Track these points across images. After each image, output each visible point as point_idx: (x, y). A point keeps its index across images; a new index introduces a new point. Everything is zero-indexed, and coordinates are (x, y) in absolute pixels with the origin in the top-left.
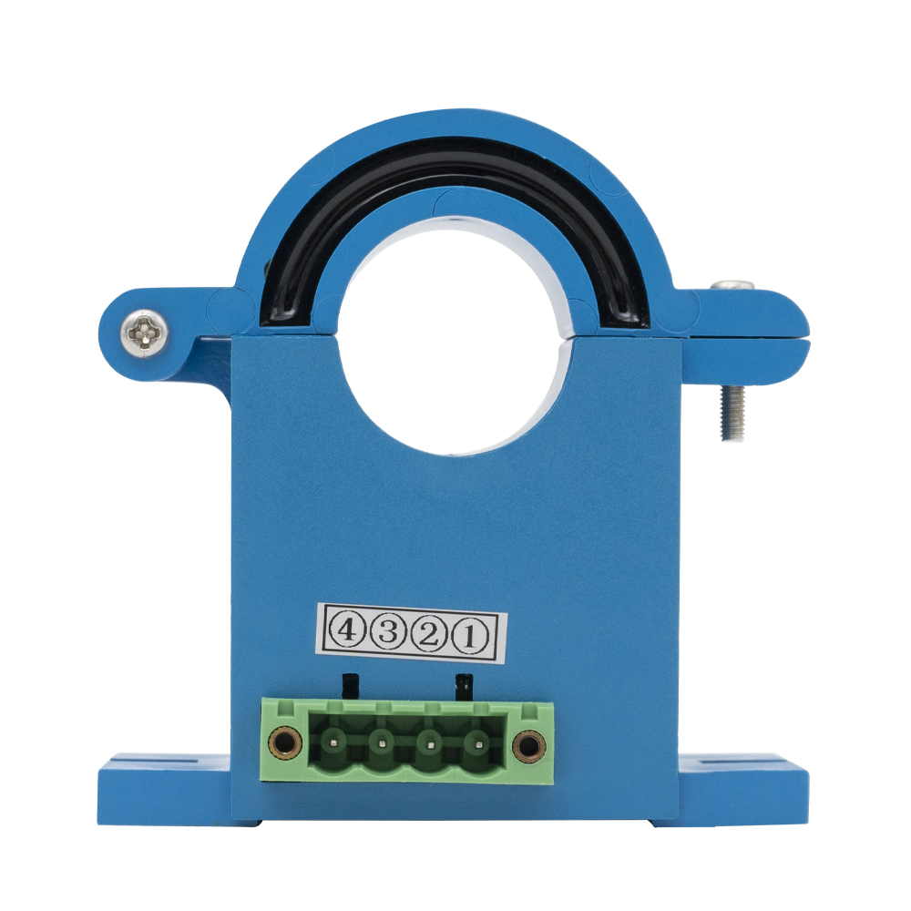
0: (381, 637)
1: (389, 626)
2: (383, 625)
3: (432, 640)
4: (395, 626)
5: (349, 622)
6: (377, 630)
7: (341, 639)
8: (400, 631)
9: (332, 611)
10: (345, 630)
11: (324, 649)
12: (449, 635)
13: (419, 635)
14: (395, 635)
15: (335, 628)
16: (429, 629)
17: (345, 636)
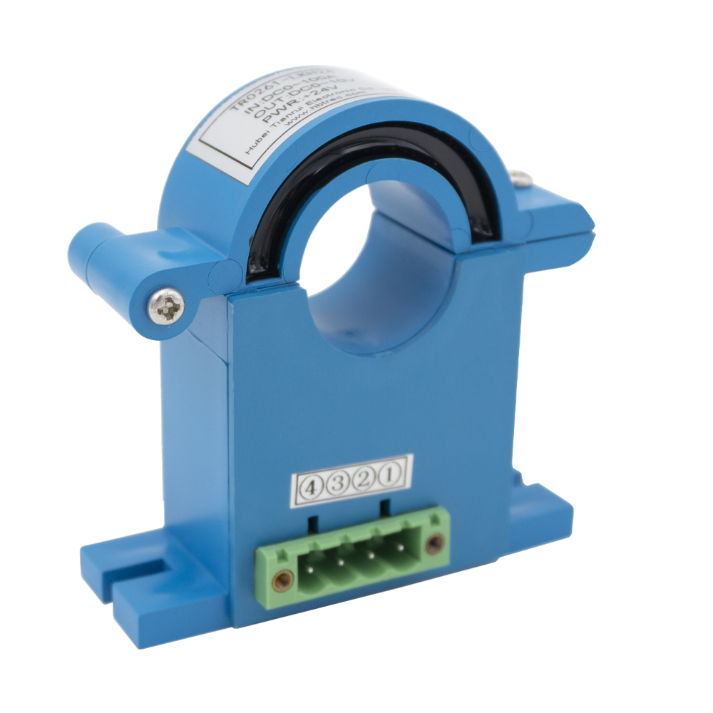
0: (333, 488)
1: (338, 479)
2: (334, 479)
3: (365, 482)
4: (342, 478)
5: (312, 483)
6: (331, 484)
7: (308, 495)
8: (345, 482)
9: (301, 478)
10: (310, 489)
11: (296, 504)
12: (377, 476)
13: (357, 481)
14: (342, 485)
15: (303, 490)
16: (364, 475)
17: (310, 493)
